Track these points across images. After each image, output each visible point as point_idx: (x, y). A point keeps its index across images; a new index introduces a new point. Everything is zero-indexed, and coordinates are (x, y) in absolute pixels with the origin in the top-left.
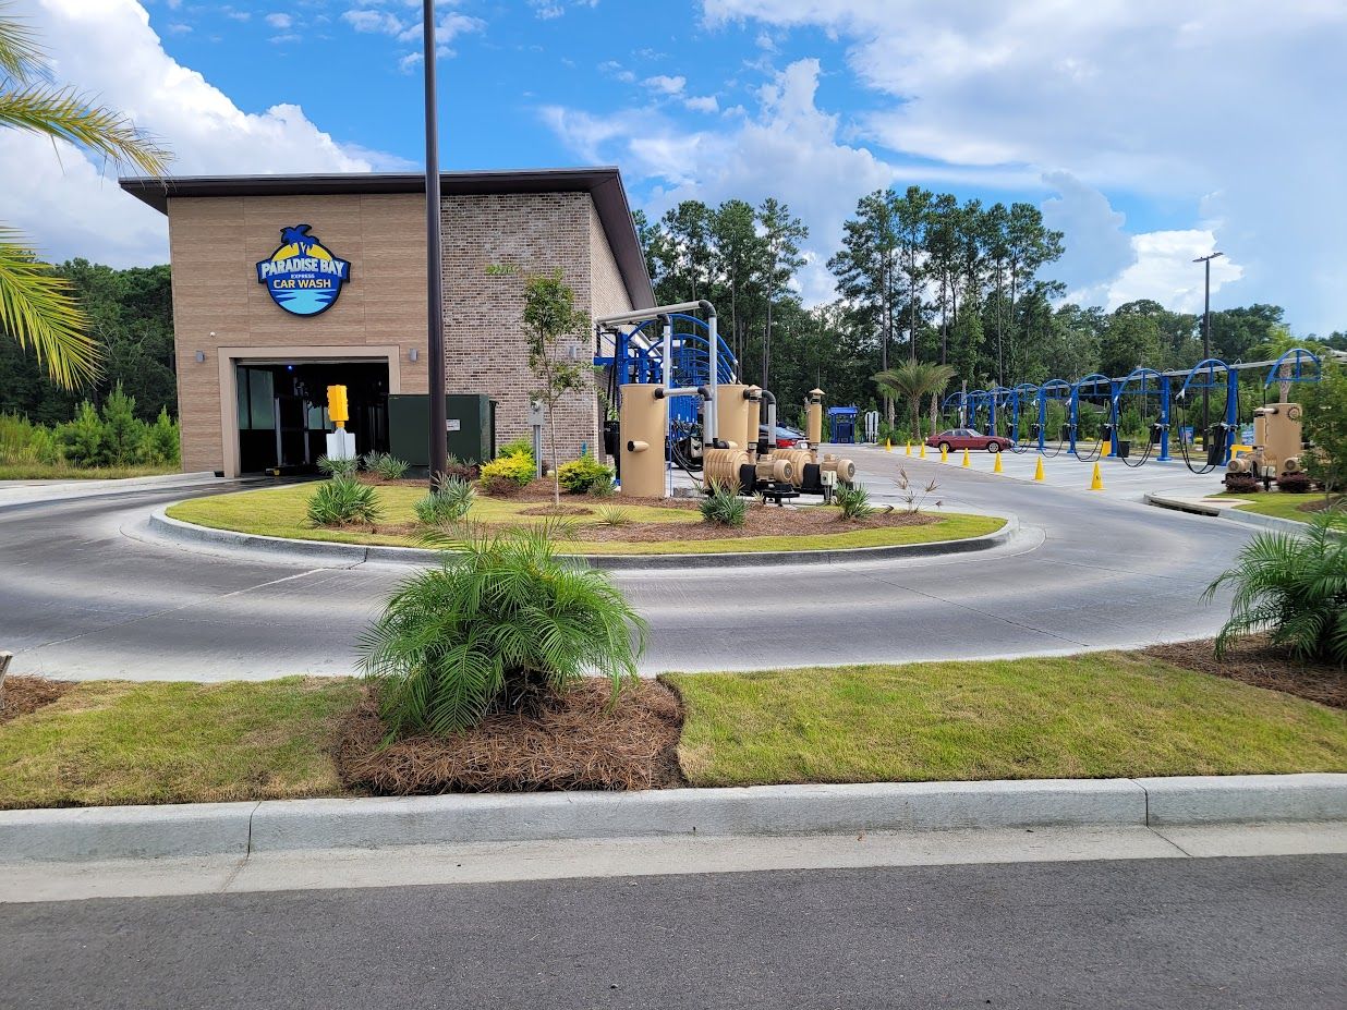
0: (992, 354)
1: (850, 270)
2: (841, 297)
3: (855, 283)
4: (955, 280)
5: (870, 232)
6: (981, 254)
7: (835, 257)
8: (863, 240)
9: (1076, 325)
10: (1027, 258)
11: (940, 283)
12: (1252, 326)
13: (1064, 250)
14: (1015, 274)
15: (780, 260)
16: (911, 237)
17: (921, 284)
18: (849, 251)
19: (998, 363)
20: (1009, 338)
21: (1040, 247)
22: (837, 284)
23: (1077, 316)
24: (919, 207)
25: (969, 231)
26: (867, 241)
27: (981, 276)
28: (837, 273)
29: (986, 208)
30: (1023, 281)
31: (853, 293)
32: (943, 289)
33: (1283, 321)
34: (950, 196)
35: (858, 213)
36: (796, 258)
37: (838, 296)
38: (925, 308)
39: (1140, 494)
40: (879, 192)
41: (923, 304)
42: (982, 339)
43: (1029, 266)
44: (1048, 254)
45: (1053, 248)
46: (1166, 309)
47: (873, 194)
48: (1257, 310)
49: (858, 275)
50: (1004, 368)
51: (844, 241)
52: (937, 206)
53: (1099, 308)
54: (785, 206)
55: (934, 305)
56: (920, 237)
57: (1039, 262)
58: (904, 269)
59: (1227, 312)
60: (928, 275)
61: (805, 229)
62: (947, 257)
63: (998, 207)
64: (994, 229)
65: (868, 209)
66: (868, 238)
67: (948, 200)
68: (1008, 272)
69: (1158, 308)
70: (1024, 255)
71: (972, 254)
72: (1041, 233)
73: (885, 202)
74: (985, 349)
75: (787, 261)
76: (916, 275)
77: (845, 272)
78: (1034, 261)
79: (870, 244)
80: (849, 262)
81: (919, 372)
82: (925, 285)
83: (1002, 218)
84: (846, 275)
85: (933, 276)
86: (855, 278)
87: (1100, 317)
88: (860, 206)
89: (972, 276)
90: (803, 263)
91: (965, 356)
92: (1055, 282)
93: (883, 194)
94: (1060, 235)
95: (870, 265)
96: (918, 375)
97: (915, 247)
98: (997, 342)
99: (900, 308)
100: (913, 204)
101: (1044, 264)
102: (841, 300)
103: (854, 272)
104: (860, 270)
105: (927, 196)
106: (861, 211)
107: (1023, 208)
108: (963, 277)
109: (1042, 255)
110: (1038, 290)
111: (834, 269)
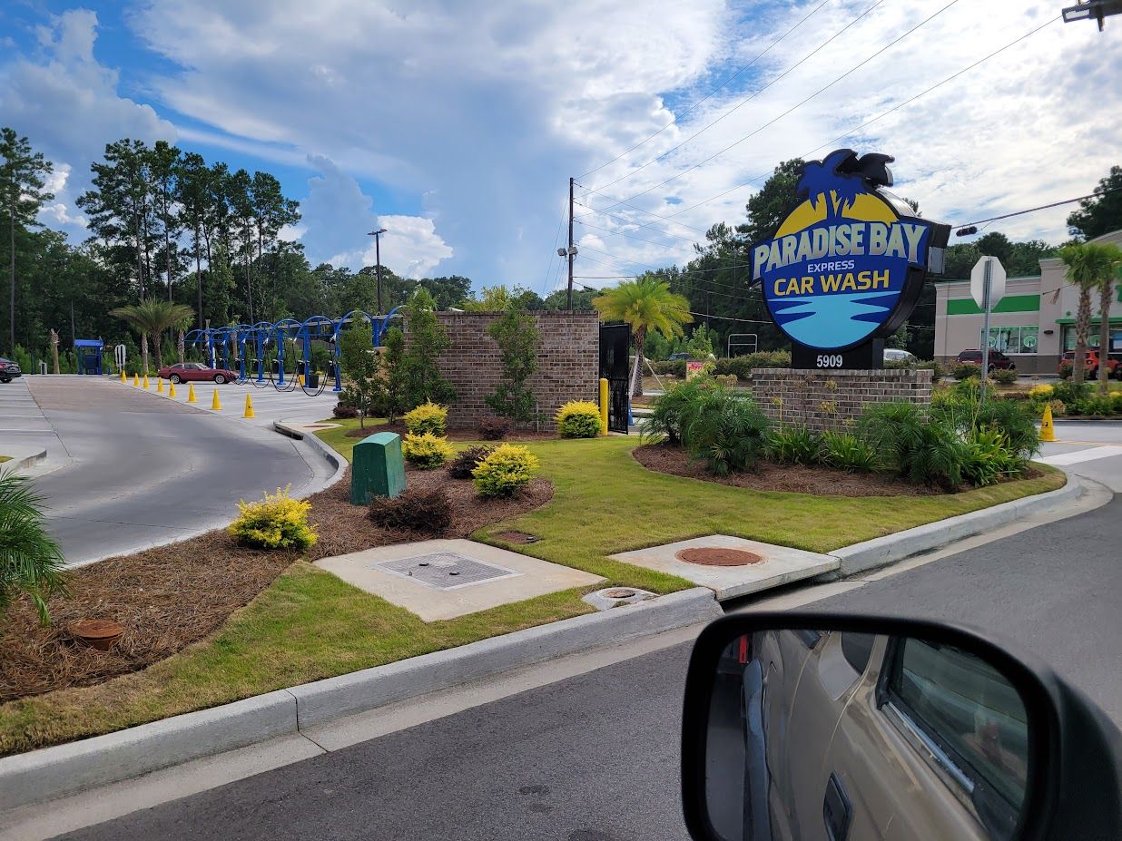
0: (245, 299)
1: (102, 210)
2: (95, 235)
3: (108, 223)
4: (208, 231)
5: (121, 177)
6: (230, 212)
7: (85, 195)
8: (113, 184)
9: (331, 281)
10: (271, 220)
11: (194, 232)
12: (451, 291)
13: (300, 216)
14: (262, 232)
15: (23, 192)
16: (163, 188)
17: (176, 232)
18: (99, 192)
19: (249, 307)
20: (258, 286)
21: (281, 211)
22: (88, 223)
23: (329, 273)
24: (169, 162)
25: (218, 190)
26: (118, 185)
27: (231, 230)
28: (88, 212)
29: (232, 171)
30: (269, 239)
31: (109, 232)
32: (197, 238)
33: (471, 289)
34: (197, 156)
35: (106, 157)
36: (42, 192)
37: (90, 234)
38: (183, 253)
39: (270, 422)
40: (127, 141)
41: (179, 250)
42: (234, 285)
43: (273, 227)
44: (288, 219)
45: (291, 213)
46: (396, 273)
47: (121, 141)
48: (455, 280)
49: (111, 216)
50: (255, 312)
51: (94, 182)
52: (186, 162)
53: (347, 269)
54: (25, 139)
55: (191, 251)
56: (172, 188)
57: (282, 224)
58: (159, 216)
59: (436, 280)
60: (184, 224)
61: (49, 164)
62: (199, 209)
63: (242, 173)
64: (241, 191)
65: (116, 155)
66: (119, 183)
67: (196, 159)
68: (256, 230)
69: (389, 272)
70: (267, 216)
71: (222, 211)
72: (281, 201)
73: (134, 151)
74: (236, 293)
75: (32, 193)
76: (171, 223)
77: (98, 212)
78: (277, 224)
79: (121, 188)
80: (99, 203)
81: (157, 309)
82: (180, 233)
83: (246, 183)
84: (98, 215)
85: (188, 226)
86: (107, 218)
87: (349, 276)
88: (108, 151)
89: (223, 230)
90: (50, 198)
91: (219, 299)
92: (294, 242)
93: (132, 143)
94: (297, 204)
95: (123, 208)
96: (157, 312)
97: (167, 197)
98: (247, 288)
99: (156, 251)
100: (163, 157)
101: (285, 226)
102: (95, 238)
103: (106, 213)
104: (112, 211)
105: (176, 152)
106: (109, 155)
107: (265, 176)
108: (216, 230)
109: (283, 219)
110: (281, 247)
111: (85, 208)
